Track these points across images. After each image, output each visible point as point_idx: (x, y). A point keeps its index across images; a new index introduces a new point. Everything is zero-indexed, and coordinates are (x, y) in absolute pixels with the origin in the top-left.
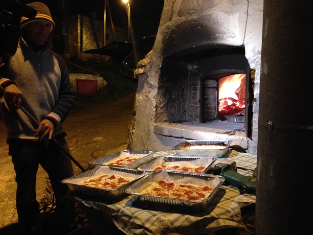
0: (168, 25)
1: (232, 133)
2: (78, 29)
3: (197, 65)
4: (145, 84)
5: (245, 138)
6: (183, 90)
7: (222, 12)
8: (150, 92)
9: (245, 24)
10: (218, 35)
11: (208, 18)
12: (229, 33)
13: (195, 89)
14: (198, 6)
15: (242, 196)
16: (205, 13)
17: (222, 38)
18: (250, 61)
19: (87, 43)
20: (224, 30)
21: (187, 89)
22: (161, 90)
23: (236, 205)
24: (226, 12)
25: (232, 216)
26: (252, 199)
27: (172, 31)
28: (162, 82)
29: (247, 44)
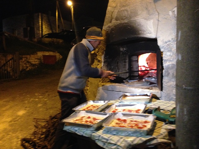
0: (109, 26)
1: (151, 88)
2: (39, 22)
3: (126, 48)
4: (95, 60)
5: (159, 91)
6: (118, 63)
7: (143, 19)
8: (98, 65)
9: (157, 26)
10: (140, 32)
11: (134, 22)
12: (147, 31)
13: (125, 62)
14: (128, 15)
15: (166, 125)
16: (132, 19)
17: (143, 34)
18: (160, 47)
19: (46, 31)
20: (145, 29)
21: (120, 62)
22: (105, 63)
23: (165, 131)
24: (145, 19)
25: (164, 137)
26: (173, 126)
27: (112, 29)
28: (106, 59)
29: (159, 37)
